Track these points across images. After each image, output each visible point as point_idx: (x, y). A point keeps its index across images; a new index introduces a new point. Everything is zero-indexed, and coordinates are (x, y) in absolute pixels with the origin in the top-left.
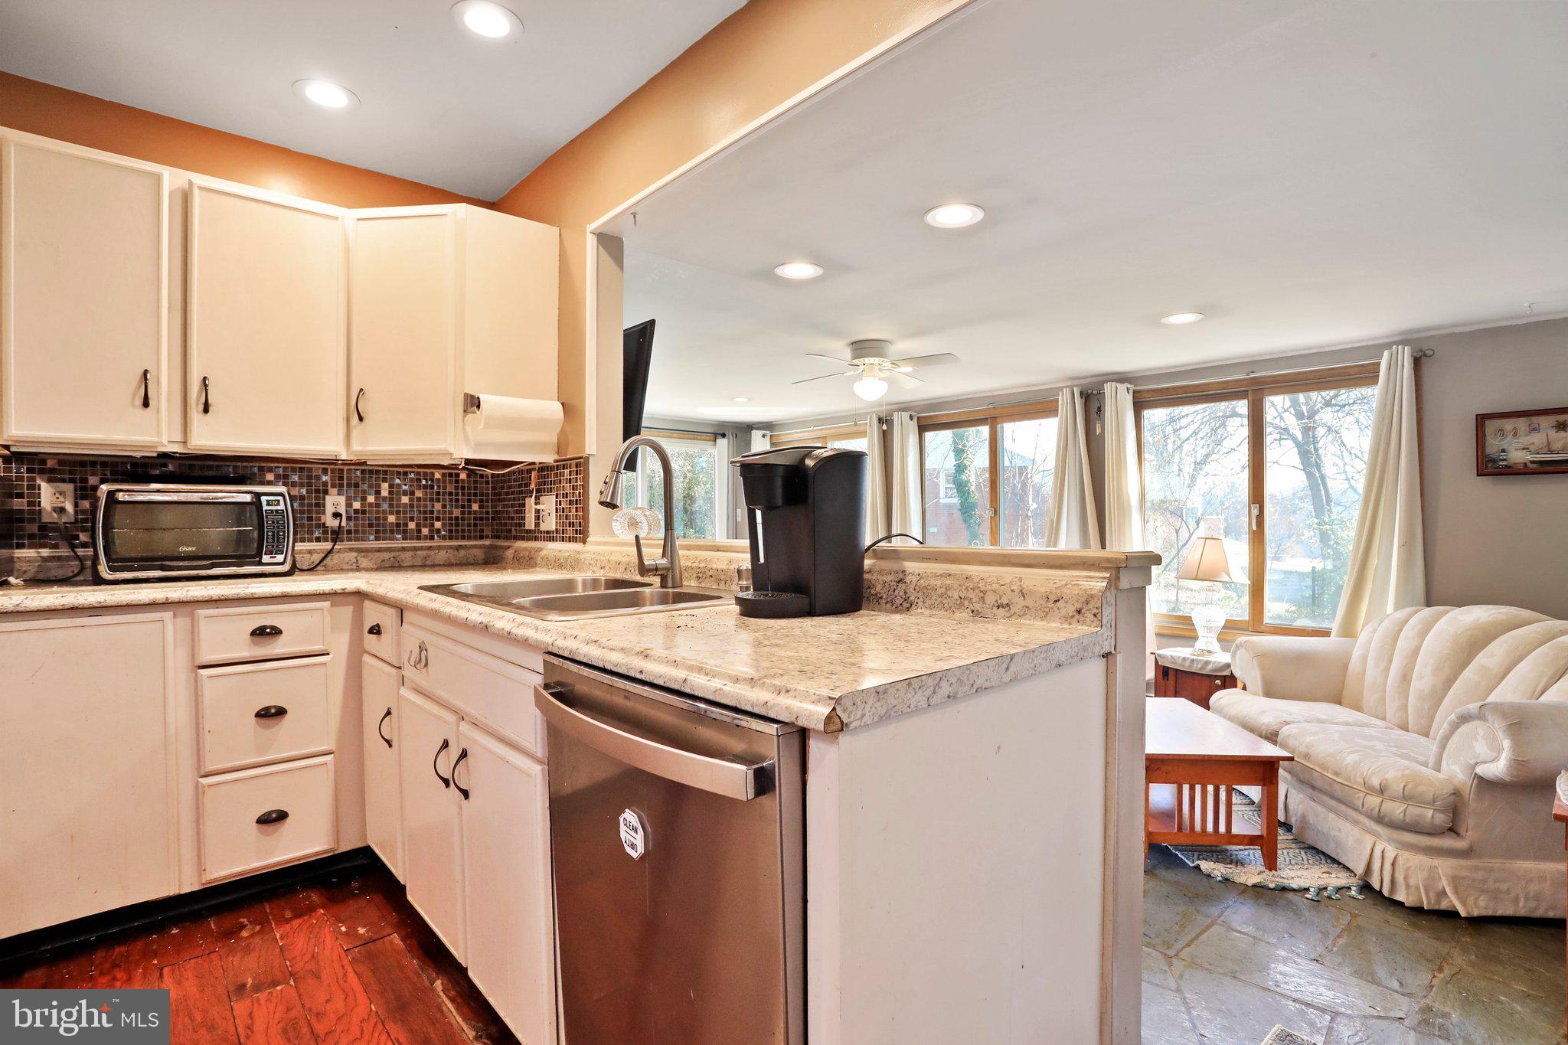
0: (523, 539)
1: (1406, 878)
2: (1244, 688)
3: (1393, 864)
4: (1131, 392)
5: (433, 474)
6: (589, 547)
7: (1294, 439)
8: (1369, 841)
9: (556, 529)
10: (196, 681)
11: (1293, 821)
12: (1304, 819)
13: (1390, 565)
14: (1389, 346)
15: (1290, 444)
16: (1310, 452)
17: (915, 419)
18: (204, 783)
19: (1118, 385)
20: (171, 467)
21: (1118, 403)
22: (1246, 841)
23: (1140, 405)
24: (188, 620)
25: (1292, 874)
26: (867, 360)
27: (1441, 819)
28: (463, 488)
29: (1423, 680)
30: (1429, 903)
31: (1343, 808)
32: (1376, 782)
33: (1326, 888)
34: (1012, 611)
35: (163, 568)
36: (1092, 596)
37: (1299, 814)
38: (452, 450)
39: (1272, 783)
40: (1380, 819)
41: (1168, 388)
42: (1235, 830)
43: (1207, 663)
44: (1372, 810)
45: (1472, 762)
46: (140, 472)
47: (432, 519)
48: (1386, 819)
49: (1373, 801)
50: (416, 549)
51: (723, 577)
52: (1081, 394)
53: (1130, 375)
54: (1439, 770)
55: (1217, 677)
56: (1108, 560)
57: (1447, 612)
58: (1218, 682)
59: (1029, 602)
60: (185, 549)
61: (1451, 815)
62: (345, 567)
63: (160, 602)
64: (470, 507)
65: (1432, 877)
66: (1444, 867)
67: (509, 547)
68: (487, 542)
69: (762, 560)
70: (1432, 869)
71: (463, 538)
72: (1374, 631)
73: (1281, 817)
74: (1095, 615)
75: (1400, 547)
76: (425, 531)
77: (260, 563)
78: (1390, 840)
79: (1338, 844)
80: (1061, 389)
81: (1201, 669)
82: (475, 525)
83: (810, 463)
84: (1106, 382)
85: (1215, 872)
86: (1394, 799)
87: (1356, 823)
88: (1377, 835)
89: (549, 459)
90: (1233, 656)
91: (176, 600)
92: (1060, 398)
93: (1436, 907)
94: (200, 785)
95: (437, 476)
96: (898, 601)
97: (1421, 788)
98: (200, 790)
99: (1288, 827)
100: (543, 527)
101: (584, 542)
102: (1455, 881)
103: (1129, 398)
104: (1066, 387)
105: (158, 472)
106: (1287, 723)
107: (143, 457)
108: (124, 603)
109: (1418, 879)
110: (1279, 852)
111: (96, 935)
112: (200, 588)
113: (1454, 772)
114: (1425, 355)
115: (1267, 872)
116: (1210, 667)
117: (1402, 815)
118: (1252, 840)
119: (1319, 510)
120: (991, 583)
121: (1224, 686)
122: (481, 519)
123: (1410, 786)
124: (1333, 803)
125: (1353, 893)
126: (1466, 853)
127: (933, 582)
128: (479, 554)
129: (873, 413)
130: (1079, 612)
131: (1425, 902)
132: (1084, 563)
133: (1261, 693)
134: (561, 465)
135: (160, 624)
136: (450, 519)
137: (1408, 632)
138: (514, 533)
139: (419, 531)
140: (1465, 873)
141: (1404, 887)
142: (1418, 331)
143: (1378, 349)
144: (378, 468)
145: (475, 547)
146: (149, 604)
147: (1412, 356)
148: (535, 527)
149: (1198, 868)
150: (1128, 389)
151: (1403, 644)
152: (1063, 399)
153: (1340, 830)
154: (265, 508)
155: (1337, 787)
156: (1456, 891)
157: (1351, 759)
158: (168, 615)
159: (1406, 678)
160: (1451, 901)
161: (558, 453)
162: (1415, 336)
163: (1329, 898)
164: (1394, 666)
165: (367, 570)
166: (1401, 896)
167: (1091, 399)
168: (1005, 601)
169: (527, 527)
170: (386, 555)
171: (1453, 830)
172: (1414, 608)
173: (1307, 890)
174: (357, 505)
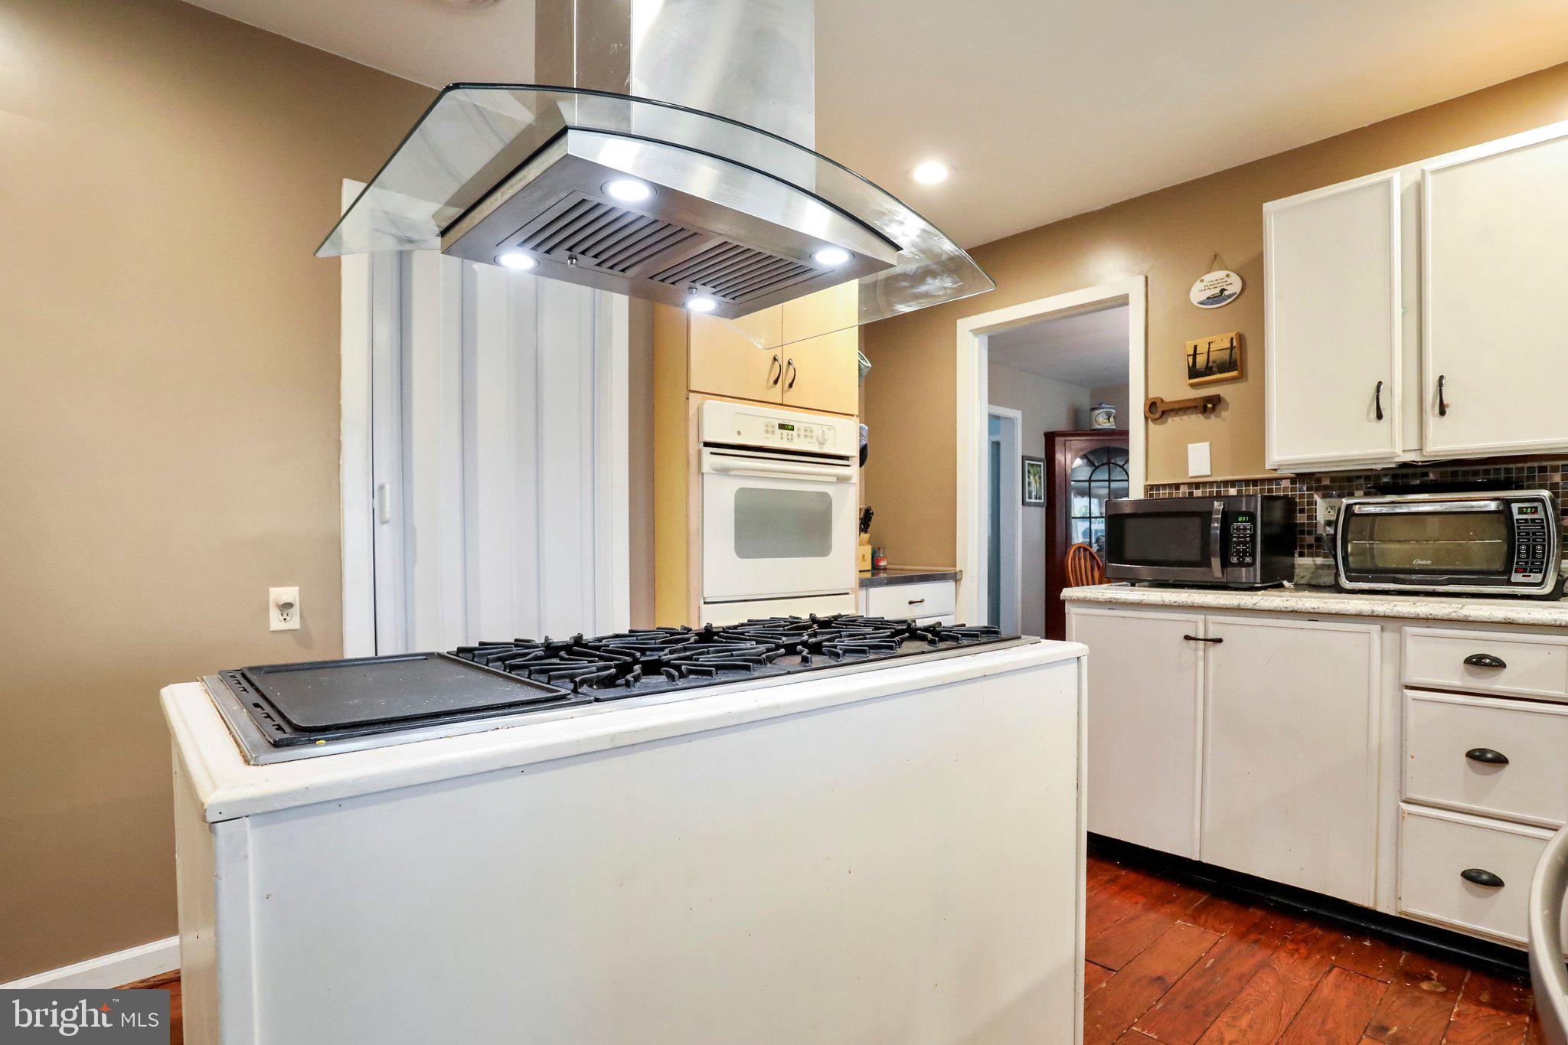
10: (1402, 700)
18: (1404, 808)
20: (1432, 476)
24: (1397, 636)
35: (1395, 581)
46: (1400, 484)
60: (1419, 562)
63: (1367, 614)
77: (1509, 584)
91: (1382, 614)
94: (1400, 811)
98: (1400, 815)
105: (1418, 482)
107: (1384, 469)
108: (1334, 612)
111: (1310, 909)
112: (1408, 604)
135: (1367, 636)
146: (1355, 615)
154: (1516, 516)
158: (1375, 629)
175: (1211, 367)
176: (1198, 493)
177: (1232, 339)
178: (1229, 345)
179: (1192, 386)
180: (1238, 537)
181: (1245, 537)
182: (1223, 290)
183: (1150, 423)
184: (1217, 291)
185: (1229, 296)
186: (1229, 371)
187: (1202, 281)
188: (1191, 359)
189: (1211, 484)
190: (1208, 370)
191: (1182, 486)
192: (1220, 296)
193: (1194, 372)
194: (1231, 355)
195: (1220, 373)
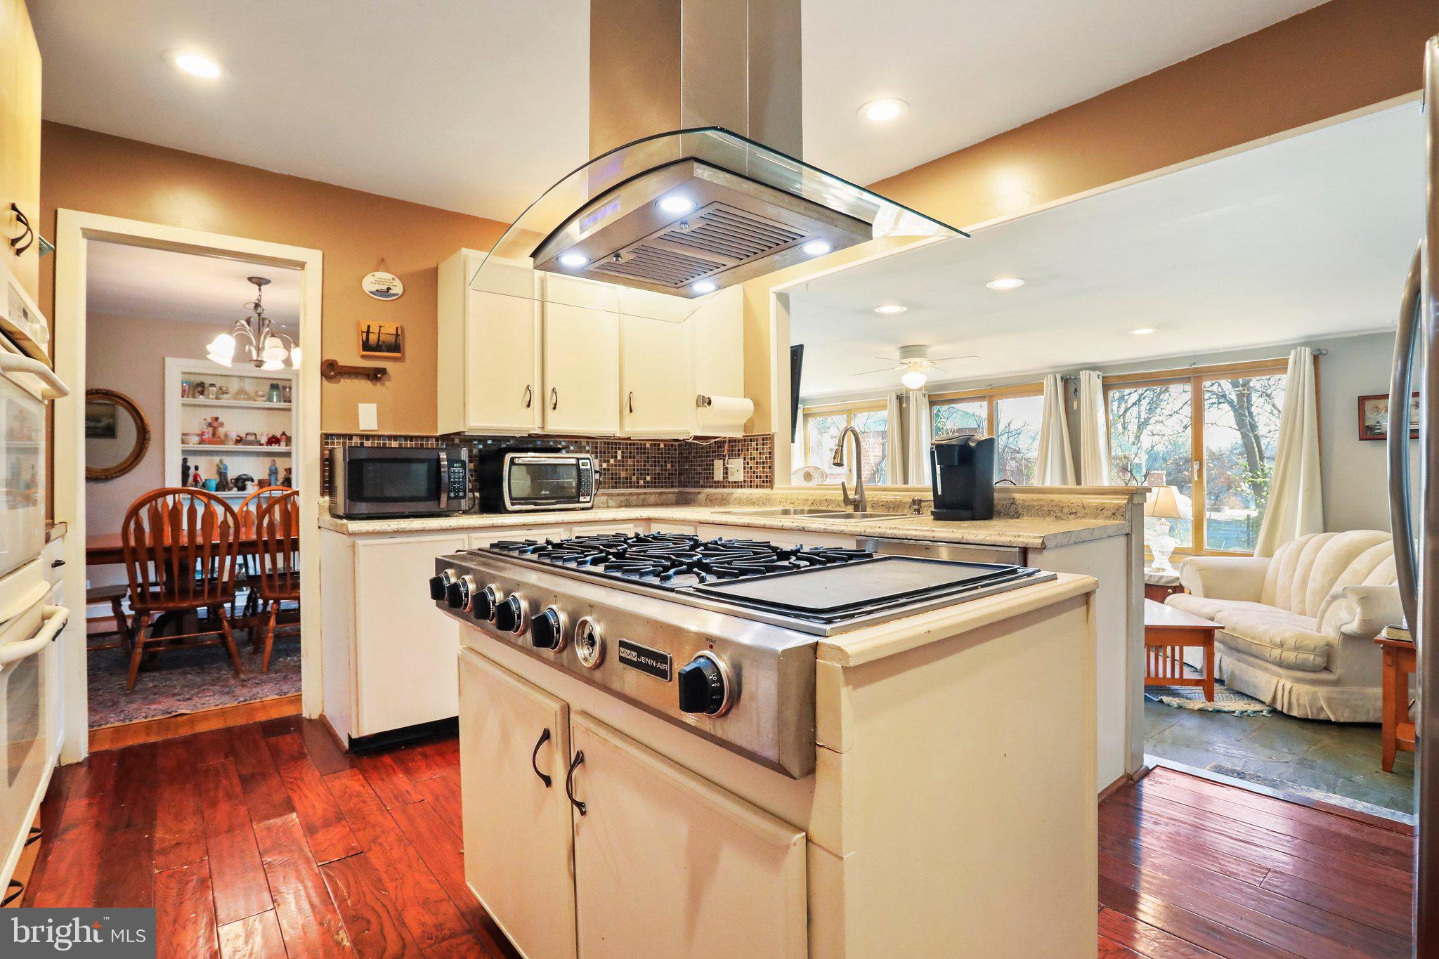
0: (711, 487)
1: (1298, 700)
2: (1190, 593)
3: (1290, 692)
4: (1101, 377)
5: (645, 444)
6: (775, 491)
7: (1231, 403)
8: (1274, 680)
9: (744, 481)
11: (1225, 677)
12: (1232, 675)
13: (1297, 504)
14: (1295, 346)
15: (1226, 407)
16: (1244, 415)
17: (927, 396)
19: (1091, 373)
21: (1091, 387)
22: (1193, 683)
23: (1106, 387)
25: (1224, 704)
26: (912, 360)
27: (1319, 661)
28: (662, 454)
29: (1315, 581)
30: (1312, 712)
31: (1258, 661)
32: (1278, 640)
33: (1247, 711)
34: (1078, 515)
35: (535, 504)
36: (1120, 507)
37: (1229, 671)
38: (690, 430)
39: (1210, 645)
40: (1281, 664)
41: (1129, 375)
42: (1185, 677)
43: (1161, 577)
44: (1276, 658)
45: (1339, 624)
47: (645, 474)
48: (1285, 663)
49: (1276, 652)
50: (639, 494)
51: (891, 506)
52: (1062, 378)
53: (1099, 365)
54: (1320, 632)
55: (1169, 587)
56: (1128, 490)
57: (1333, 536)
58: (1170, 591)
59: (1087, 511)
60: (544, 492)
61: (1326, 658)
62: (601, 505)
64: (666, 466)
65: (1314, 698)
66: (1322, 692)
67: (699, 493)
68: (676, 490)
69: (940, 493)
70: (1315, 694)
71: (662, 487)
72: (1284, 552)
73: (1217, 675)
74: (1122, 516)
75: (1305, 491)
76: (641, 482)
77: (579, 502)
78: (1288, 677)
79: (1255, 687)
80: (1045, 375)
81: (1157, 581)
82: (669, 478)
83: (972, 444)
84: (1082, 370)
85: (1173, 702)
86: (1289, 650)
87: (1266, 670)
88: (1279, 676)
89: (739, 435)
90: (1181, 571)
92: (1045, 381)
93: (1317, 718)
95: (648, 446)
96: (1012, 514)
97: (1307, 642)
99: (1221, 682)
100: (731, 479)
101: (772, 489)
102: (1329, 701)
103: (1100, 382)
104: (1049, 373)
106: (1220, 611)
109: (1305, 700)
110: (1215, 695)
113: (1329, 633)
114: (1322, 354)
115: (1207, 702)
116: (1163, 580)
117: (1294, 660)
118: (1197, 683)
119: (1253, 467)
120: (1066, 503)
121: (1174, 592)
122: (672, 474)
123: (1299, 641)
124: (1252, 659)
125: (1264, 713)
126: (1336, 683)
127: (1032, 503)
128: (673, 498)
129: (892, 391)
130: (1114, 514)
131: (1310, 714)
132: (1115, 492)
133: (1202, 595)
134: (747, 440)
136: (655, 474)
137: (1307, 550)
138: (701, 483)
139: (638, 482)
140: (1334, 695)
141: (1296, 706)
142: (1315, 336)
143: (1288, 348)
144: (616, 441)
145: (670, 493)
147: (1312, 354)
148: (724, 478)
149: (1161, 701)
150: (1098, 376)
151: (1304, 558)
152: (1048, 383)
153: (1256, 677)
154: (581, 467)
155: (1254, 647)
156: (1329, 706)
157: (1262, 628)
159: (1304, 582)
160: (1326, 714)
161: (745, 431)
162: (1313, 339)
163: (1249, 716)
164: (1297, 572)
165: (613, 507)
166: (1295, 713)
167: (1070, 383)
168: (1074, 511)
169: (715, 479)
170: (623, 498)
171: (1327, 669)
172: (1313, 535)
173: (1234, 712)
174: (605, 465)
175: (381, 346)
176: (368, 444)
177: (397, 328)
178: (395, 332)
179: (363, 357)
180: (454, 478)
181: (459, 478)
182: (389, 289)
183: (325, 382)
184: (385, 288)
185: (394, 295)
186: (394, 352)
187: (373, 275)
188: (364, 335)
189: (379, 437)
190: (378, 347)
191: (354, 437)
192: (386, 292)
193: (366, 346)
194: (396, 340)
195: (388, 352)
